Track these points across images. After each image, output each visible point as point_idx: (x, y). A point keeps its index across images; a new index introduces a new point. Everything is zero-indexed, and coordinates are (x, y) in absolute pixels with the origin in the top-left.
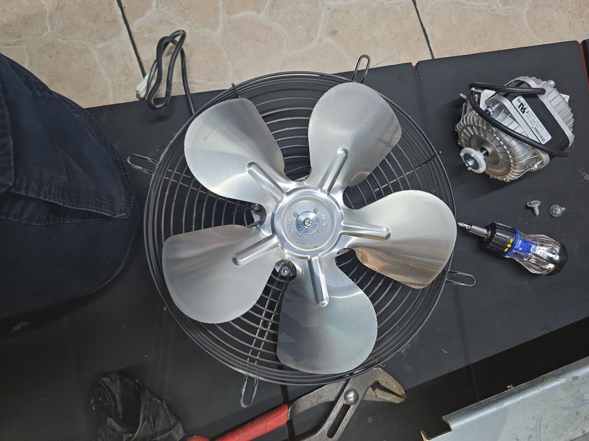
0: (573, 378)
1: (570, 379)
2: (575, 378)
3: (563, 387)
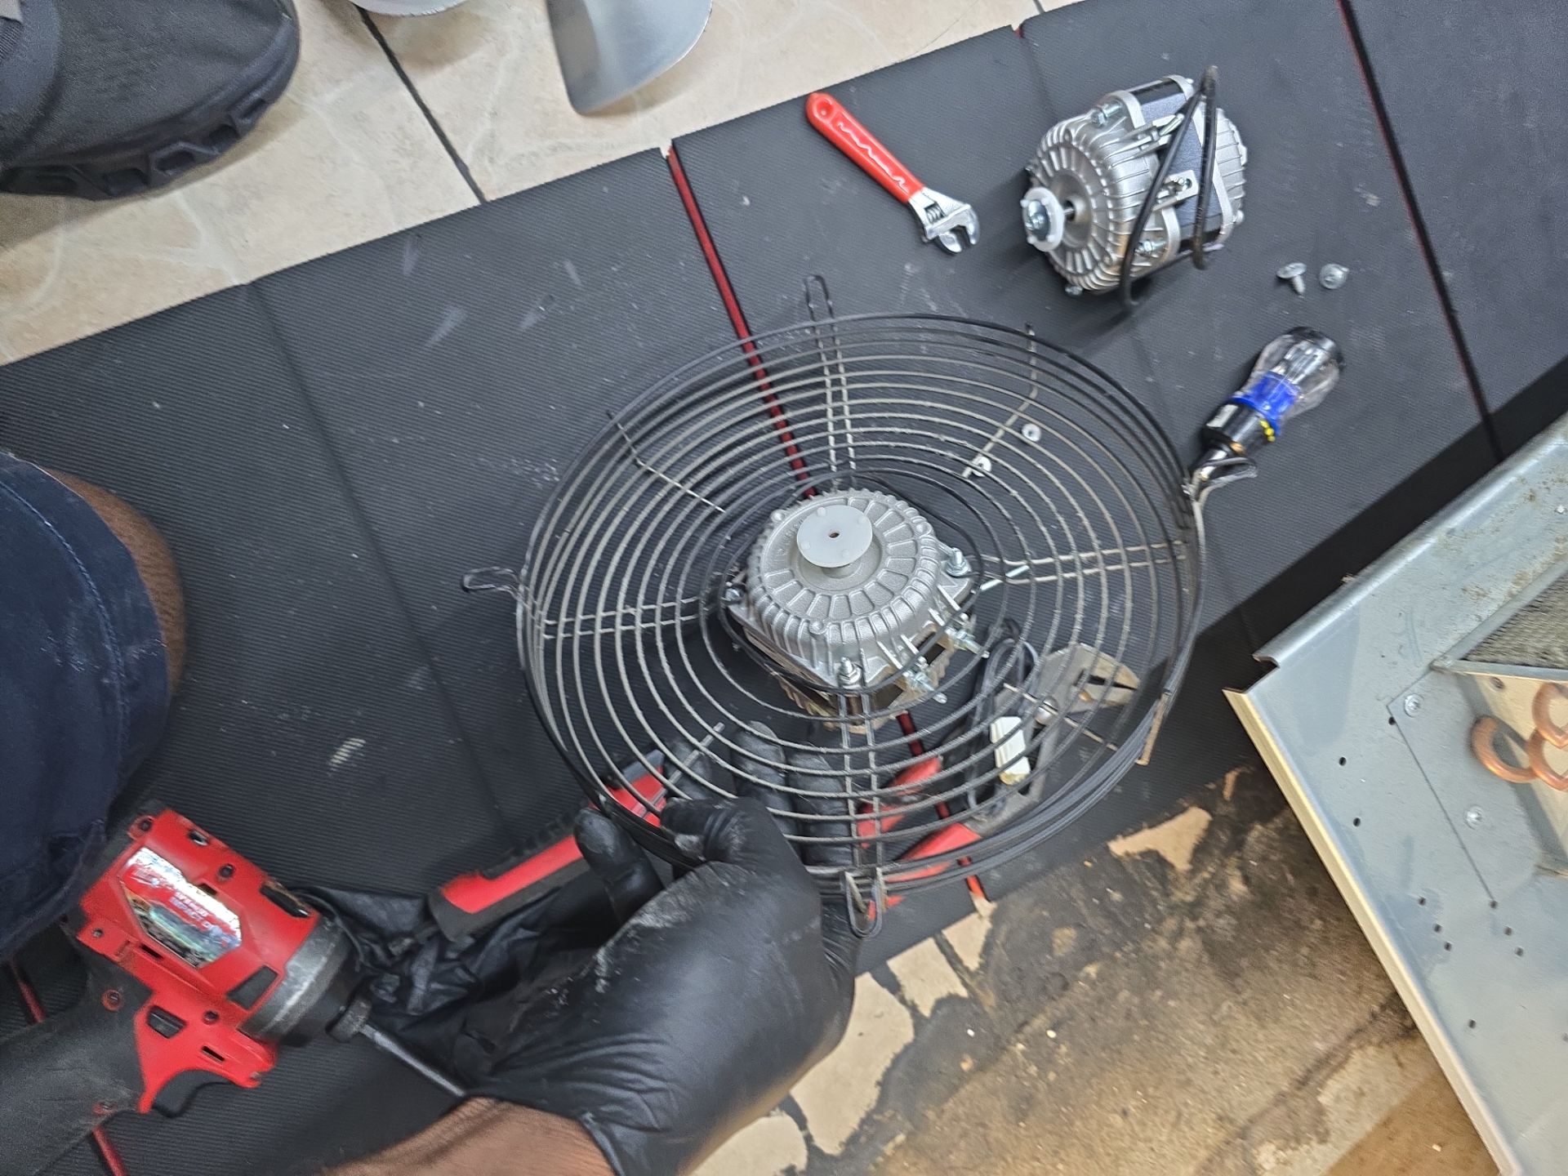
0: (1448, 533)
1: (1443, 535)
2: (1451, 532)
3: (1435, 552)
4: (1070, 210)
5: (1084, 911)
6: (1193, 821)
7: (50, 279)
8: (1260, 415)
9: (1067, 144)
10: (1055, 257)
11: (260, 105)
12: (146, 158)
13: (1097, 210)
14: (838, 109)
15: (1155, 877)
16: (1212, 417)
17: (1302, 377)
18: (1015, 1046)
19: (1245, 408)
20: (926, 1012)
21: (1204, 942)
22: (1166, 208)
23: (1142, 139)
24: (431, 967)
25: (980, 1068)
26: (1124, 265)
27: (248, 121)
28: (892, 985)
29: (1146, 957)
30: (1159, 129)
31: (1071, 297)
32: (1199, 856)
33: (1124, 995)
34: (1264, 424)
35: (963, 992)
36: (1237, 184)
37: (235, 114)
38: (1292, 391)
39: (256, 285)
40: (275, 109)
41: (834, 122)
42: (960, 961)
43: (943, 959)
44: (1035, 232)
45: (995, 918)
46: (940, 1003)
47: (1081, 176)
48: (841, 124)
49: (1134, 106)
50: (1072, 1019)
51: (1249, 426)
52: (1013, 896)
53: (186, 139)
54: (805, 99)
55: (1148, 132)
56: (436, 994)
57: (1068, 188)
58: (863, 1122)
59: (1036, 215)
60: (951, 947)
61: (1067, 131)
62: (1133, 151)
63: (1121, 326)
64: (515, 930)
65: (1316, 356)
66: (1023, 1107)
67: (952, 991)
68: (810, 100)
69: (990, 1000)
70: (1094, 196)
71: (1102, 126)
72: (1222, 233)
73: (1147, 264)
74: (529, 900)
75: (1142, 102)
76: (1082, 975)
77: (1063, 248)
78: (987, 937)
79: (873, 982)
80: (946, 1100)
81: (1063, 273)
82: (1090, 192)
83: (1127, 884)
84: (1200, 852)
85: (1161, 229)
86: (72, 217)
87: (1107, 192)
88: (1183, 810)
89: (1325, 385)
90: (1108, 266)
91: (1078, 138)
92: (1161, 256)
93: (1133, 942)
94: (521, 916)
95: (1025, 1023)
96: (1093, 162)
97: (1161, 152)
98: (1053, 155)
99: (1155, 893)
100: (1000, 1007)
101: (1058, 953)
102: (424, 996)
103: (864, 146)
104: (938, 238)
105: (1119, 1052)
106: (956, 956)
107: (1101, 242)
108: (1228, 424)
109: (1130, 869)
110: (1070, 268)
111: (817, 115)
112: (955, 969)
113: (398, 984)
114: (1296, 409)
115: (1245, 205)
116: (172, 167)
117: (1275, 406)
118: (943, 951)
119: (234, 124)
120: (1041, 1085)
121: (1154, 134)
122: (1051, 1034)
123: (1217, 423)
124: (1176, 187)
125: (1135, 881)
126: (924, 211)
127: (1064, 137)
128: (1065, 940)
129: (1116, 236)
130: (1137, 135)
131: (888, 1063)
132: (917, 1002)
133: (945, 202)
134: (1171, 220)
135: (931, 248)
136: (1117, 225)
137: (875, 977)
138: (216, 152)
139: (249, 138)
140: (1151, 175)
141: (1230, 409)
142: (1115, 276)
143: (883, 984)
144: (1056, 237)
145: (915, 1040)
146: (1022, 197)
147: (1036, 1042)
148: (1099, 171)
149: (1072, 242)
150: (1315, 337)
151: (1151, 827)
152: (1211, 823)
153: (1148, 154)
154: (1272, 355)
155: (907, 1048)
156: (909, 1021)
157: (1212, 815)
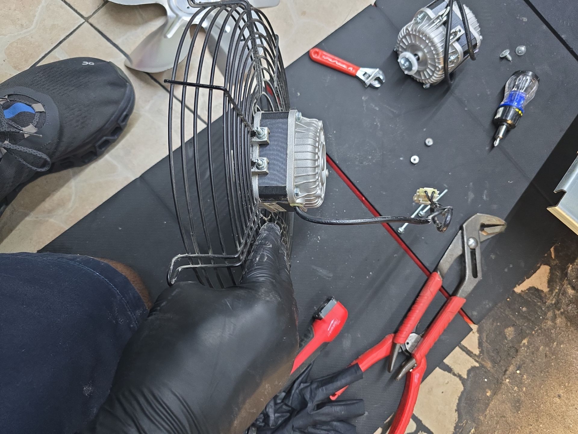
4: (417, 57)
5: (514, 319)
6: (544, 271)
7: (73, 198)
8: (514, 107)
9: (408, 34)
10: (416, 77)
11: (127, 116)
12: (94, 146)
13: (428, 53)
14: (321, 52)
15: (536, 297)
16: (495, 115)
17: (525, 88)
18: (506, 381)
19: (507, 107)
20: (465, 377)
21: (566, 318)
22: (454, 42)
23: (436, 21)
24: (273, 407)
25: (494, 393)
26: (445, 68)
27: (124, 123)
28: (448, 369)
29: (545, 330)
30: (442, 16)
31: (426, 89)
32: (551, 284)
33: (541, 348)
34: (517, 110)
35: (477, 365)
36: (477, 26)
37: (119, 122)
38: (523, 95)
39: (142, 177)
40: (131, 117)
41: (321, 56)
42: (472, 353)
43: (464, 353)
44: (406, 69)
45: (479, 331)
46: (469, 372)
47: (417, 43)
48: (324, 57)
49: (429, 12)
50: (524, 363)
51: (511, 113)
52: (484, 321)
53: (106, 136)
54: (308, 53)
55: (438, 18)
56: (278, 418)
57: (414, 49)
58: (455, 428)
59: (405, 63)
60: (466, 348)
61: (407, 29)
62: (434, 27)
63: (448, 93)
64: (300, 385)
65: (527, 79)
66: (517, 405)
67: (472, 365)
68: (310, 53)
69: (489, 365)
70: (425, 48)
71: (419, 23)
72: (478, 44)
73: (453, 65)
74: (302, 371)
75: (432, 9)
76: (522, 344)
77: (418, 72)
78: (479, 340)
79: (440, 370)
80: (486, 410)
81: (421, 81)
82: (423, 47)
83: (526, 303)
84: (551, 282)
85: (454, 50)
86: (75, 174)
87: (430, 44)
88: (539, 268)
89: (535, 88)
90: (439, 71)
91: (412, 30)
92: (458, 61)
93: (538, 326)
94: (300, 379)
95: (506, 370)
96: (421, 36)
97: (445, 23)
98: (404, 40)
99: (539, 304)
100: (494, 367)
101: (510, 338)
102: (274, 420)
103: (334, 61)
104: (370, 84)
105: (548, 372)
106: (469, 351)
107: (433, 63)
108: (503, 114)
109: (525, 297)
110: (423, 78)
111: (314, 56)
112: (471, 356)
113: (263, 418)
114: (527, 101)
115: (481, 33)
116: (103, 147)
117: (519, 102)
118: (463, 350)
119: (120, 125)
120: (521, 394)
121: (440, 18)
122: (518, 372)
123: (499, 116)
124: (455, 33)
125: (530, 301)
126: (363, 76)
127: (406, 32)
128: (510, 332)
129: (439, 59)
130: (434, 21)
131: (457, 401)
132: (460, 373)
133: (369, 71)
134: (457, 46)
135: (369, 88)
136: (438, 54)
137: (440, 368)
138: (116, 137)
139: (125, 130)
140: (444, 33)
141: (501, 110)
142: (443, 74)
143: (444, 370)
144: (415, 67)
145: (465, 389)
146: (398, 58)
147: (513, 376)
148: (424, 38)
149: (422, 68)
150: (524, 73)
151: (528, 278)
152: (551, 270)
153: (441, 26)
154: (509, 85)
155: (462, 393)
156: (460, 382)
157: (550, 266)
